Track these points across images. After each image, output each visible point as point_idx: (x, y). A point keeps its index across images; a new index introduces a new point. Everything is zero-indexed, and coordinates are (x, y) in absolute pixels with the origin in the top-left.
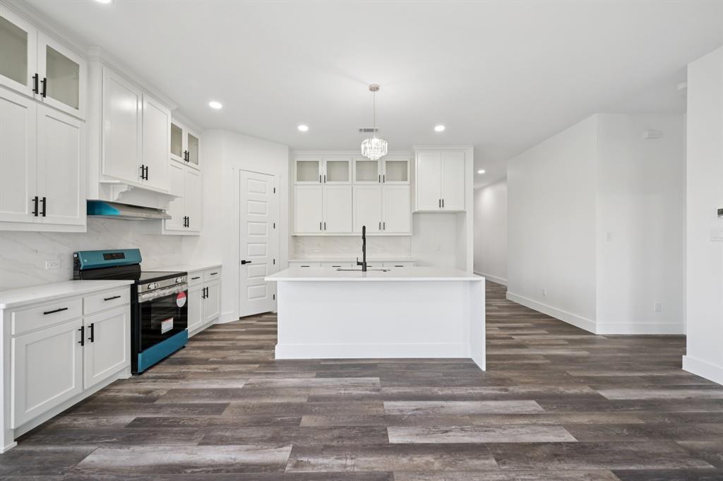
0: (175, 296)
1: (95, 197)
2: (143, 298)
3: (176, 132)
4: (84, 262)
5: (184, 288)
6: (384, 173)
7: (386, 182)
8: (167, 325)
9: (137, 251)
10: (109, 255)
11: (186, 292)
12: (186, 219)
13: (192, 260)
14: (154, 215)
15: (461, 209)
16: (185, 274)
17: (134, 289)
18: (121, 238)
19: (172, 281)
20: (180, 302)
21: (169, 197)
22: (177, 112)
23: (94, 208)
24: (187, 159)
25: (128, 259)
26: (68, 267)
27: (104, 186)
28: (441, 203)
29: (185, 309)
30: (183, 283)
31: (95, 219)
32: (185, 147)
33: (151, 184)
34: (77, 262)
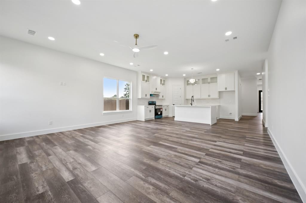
0: (160, 109)
1: (151, 94)
2: (156, 108)
3: (161, 80)
4: (150, 103)
5: (162, 108)
6: (210, 81)
7: (210, 84)
8: (159, 113)
9: (155, 102)
10: (152, 102)
11: (162, 109)
12: (163, 96)
13: (164, 104)
14: (158, 96)
15: (233, 90)
16: (162, 105)
17: (155, 106)
18: (154, 100)
19: (160, 106)
20: (161, 110)
21: (160, 93)
22: (161, 77)
23: (151, 95)
24: (163, 85)
25: (154, 103)
26: (148, 104)
27: (152, 92)
28: (226, 89)
29: (162, 111)
30: (162, 107)
31: (151, 97)
32: (163, 83)
33: (158, 91)
34: (149, 103)
